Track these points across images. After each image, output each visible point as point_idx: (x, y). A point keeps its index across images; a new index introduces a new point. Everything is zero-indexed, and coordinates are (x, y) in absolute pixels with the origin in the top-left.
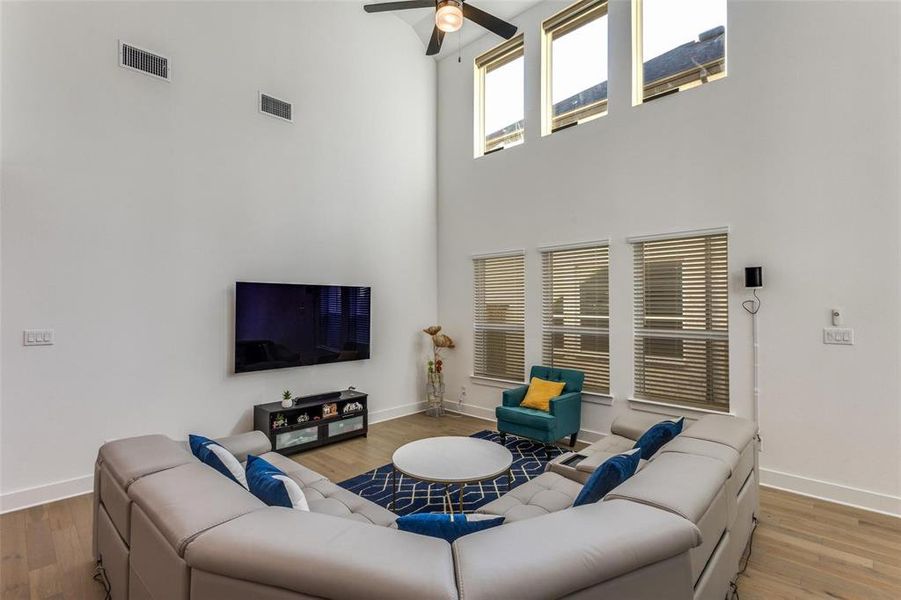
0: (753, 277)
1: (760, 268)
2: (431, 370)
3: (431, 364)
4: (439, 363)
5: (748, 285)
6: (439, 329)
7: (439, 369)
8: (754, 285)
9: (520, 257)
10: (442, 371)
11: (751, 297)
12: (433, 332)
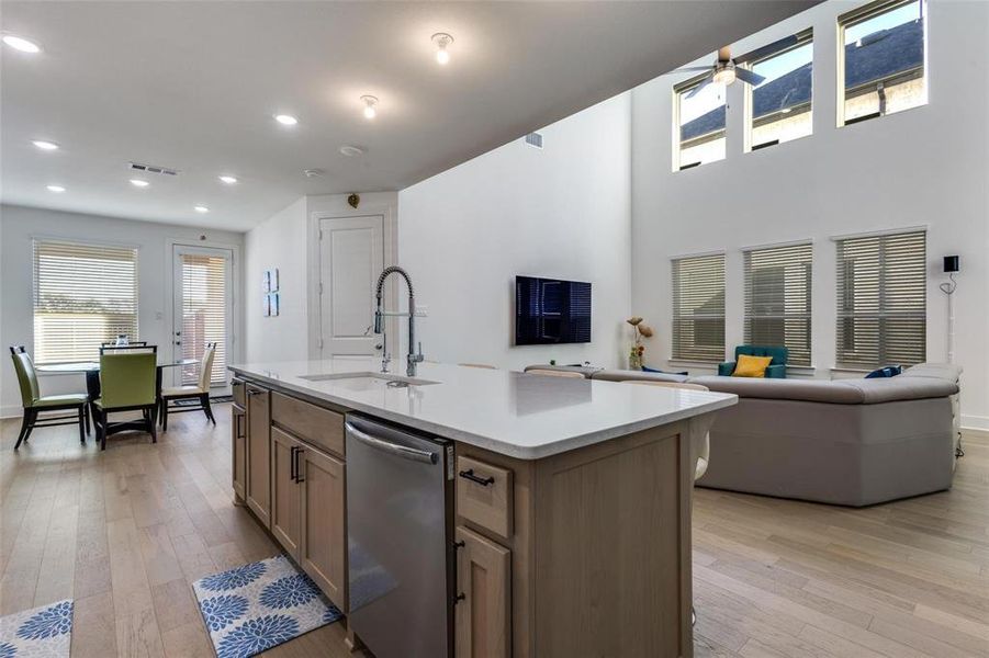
0: (951, 264)
1: (957, 257)
2: (633, 354)
3: (634, 349)
4: (642, 349)
5: (946, 270)
6: (640, 320)
7: (640, 354)
8: (952, 270)
9: (721, 256)
10: (643, 356)
11: (948, 280)
12: (634, 323)
